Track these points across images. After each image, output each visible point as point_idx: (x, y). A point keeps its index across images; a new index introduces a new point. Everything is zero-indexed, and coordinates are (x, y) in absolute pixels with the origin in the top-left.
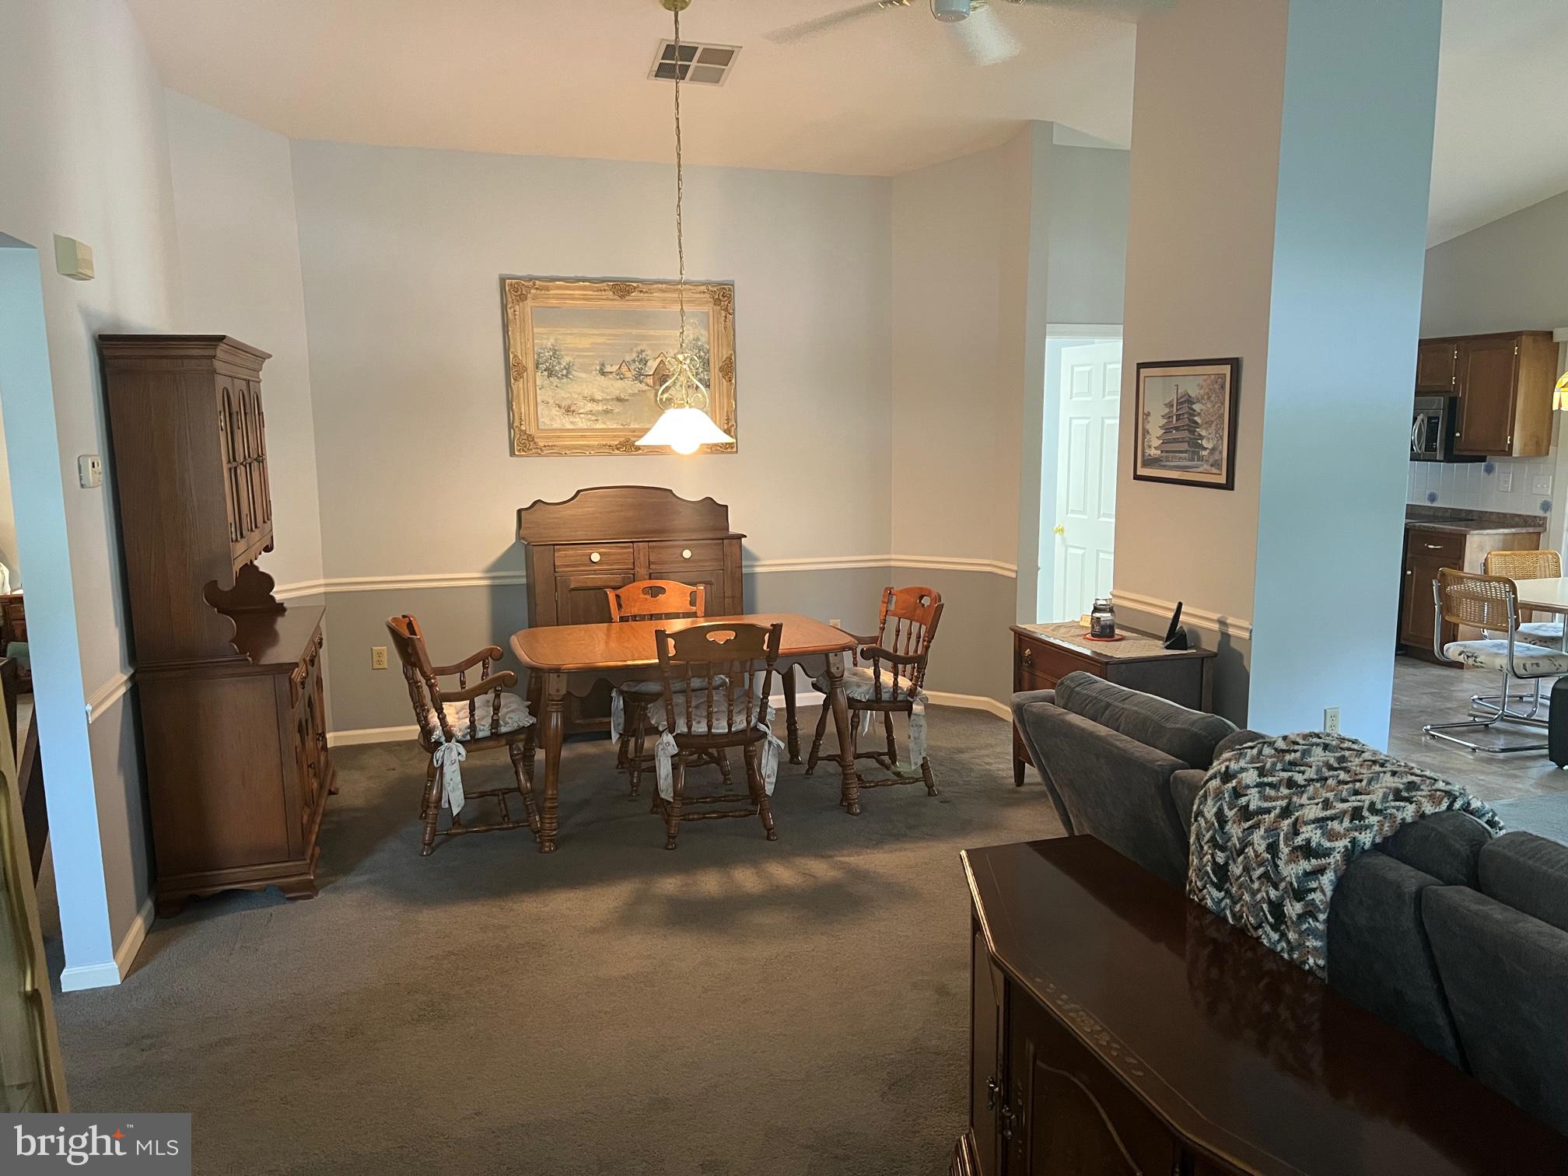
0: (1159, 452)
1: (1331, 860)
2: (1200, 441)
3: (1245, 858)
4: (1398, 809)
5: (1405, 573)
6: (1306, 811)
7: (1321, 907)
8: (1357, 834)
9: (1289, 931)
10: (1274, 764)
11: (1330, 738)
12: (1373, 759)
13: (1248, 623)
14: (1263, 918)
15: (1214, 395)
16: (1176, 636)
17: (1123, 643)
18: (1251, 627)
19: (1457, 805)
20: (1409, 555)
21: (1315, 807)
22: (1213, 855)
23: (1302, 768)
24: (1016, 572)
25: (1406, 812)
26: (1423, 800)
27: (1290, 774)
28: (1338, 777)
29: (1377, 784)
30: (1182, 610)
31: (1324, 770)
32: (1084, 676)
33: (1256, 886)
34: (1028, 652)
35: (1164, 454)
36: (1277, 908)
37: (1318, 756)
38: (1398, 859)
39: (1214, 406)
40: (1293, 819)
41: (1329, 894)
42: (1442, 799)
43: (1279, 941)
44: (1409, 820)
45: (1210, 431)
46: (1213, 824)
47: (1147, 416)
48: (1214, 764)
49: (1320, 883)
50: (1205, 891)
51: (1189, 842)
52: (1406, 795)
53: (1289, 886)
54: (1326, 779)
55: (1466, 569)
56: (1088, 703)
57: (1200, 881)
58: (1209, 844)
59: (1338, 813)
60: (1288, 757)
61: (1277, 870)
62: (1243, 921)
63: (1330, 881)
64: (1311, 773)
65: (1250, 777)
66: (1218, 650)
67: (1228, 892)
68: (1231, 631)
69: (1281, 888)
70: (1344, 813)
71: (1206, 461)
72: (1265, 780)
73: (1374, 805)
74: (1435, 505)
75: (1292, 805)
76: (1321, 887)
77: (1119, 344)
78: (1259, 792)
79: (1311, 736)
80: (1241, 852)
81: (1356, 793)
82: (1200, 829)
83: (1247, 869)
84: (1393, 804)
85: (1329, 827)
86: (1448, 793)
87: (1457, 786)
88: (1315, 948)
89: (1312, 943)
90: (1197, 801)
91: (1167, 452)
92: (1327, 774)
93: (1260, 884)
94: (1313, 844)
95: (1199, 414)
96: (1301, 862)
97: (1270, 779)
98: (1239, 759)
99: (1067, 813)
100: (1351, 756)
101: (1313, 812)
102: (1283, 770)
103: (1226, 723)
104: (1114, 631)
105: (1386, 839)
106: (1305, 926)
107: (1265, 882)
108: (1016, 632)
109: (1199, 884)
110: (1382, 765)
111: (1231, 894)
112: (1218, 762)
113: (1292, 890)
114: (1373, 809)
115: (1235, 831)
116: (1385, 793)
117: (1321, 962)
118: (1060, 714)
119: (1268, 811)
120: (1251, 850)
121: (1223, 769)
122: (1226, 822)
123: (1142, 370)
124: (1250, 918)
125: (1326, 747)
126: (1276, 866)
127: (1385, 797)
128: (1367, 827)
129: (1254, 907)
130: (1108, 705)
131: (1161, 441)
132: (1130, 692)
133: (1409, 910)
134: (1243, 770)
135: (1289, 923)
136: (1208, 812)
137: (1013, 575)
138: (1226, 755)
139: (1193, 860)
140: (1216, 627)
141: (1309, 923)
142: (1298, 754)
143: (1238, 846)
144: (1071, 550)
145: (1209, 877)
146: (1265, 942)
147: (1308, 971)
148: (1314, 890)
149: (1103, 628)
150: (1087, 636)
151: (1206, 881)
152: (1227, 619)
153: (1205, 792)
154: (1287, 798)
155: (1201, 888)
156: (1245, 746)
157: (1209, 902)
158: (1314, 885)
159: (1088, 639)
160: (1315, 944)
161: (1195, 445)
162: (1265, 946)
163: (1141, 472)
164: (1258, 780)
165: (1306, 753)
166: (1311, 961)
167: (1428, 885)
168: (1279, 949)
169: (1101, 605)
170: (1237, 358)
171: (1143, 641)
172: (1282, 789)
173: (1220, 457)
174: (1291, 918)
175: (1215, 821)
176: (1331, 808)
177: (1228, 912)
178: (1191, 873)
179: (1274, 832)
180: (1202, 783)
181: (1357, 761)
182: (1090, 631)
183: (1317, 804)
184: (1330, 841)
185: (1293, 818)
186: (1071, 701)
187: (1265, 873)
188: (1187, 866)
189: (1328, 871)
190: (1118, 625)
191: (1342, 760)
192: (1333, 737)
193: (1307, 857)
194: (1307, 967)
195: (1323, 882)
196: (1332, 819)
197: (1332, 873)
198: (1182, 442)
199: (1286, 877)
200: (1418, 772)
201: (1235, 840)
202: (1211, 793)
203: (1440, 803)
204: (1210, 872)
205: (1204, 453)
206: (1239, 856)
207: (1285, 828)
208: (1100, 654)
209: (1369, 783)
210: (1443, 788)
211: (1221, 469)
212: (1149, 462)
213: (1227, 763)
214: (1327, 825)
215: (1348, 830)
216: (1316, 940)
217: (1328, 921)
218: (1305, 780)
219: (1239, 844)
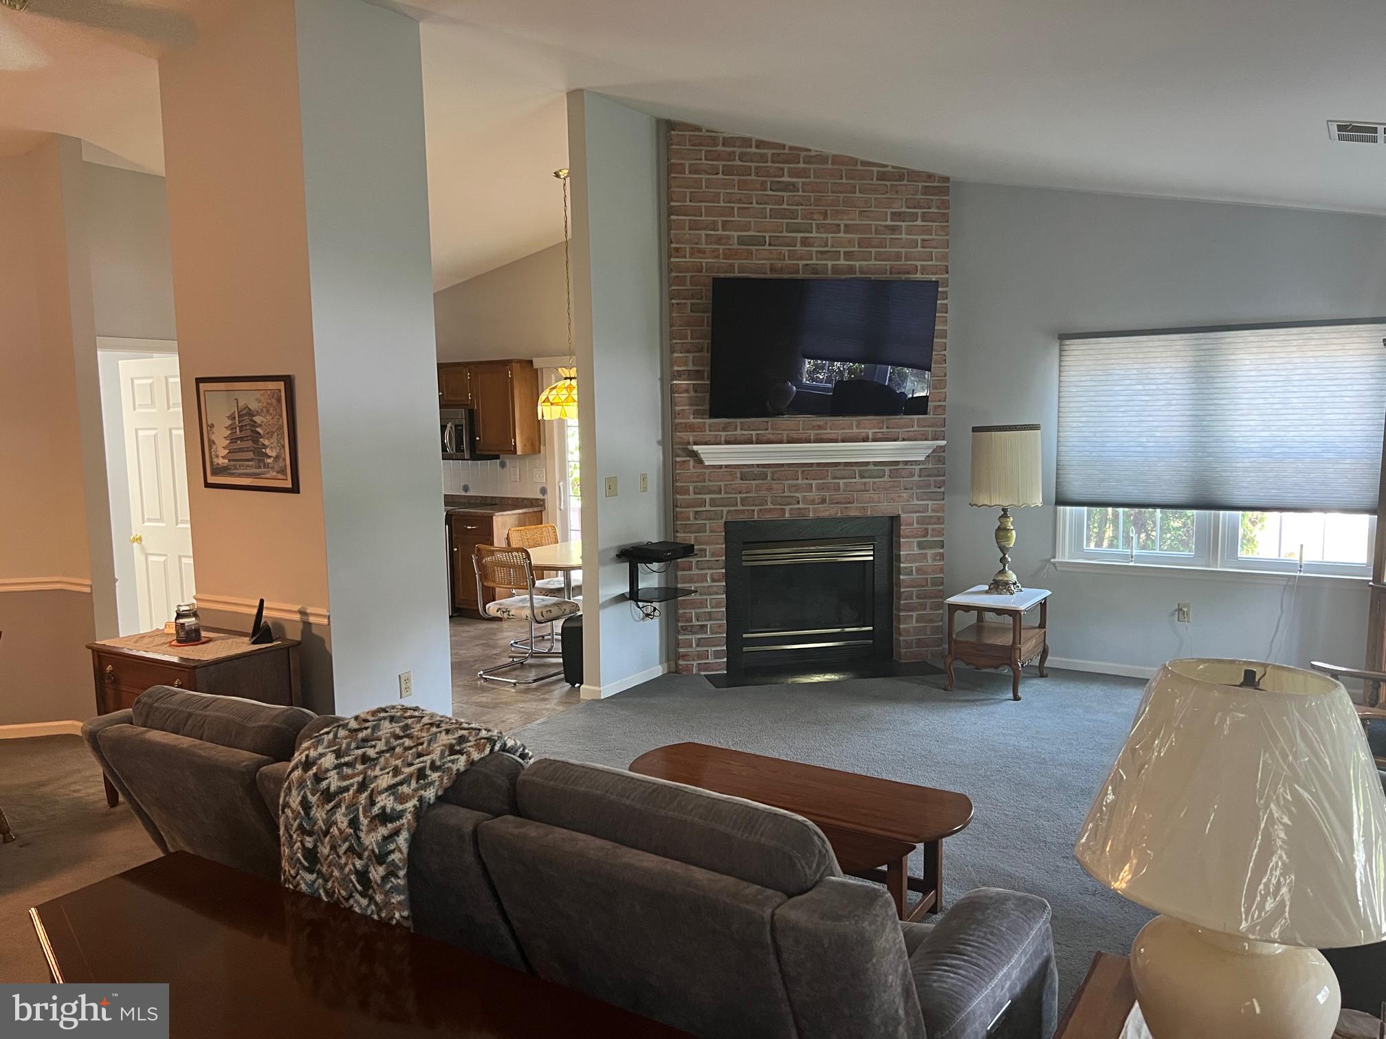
0: (226, 461)
1: (404, 821)
2: (263, 450)
3: (331, 837)
4: (453, 762)
5: (453, 549)
6: (379, 781)
7: (400, 865)
8: (422, 792)
9: (376, 894)
10: (349, 745)
11: (395, 710)
12: (431, 721)
13: (326, 611)
14: (353, 889)
15: (272, 409)
16: (261, 631)
17: (211, 644)
18: (328, 614)
19: (497, 748)
20: (454, 535)
21: (386, 776)
22: (302, 842)
23: (373, 743)
24: (91, 586)
25: (459, 764)
26: (471, 749)
27: (363, 750)
28: (404, 744)
29: (435, 743)
30: (265, 605)
31: (392, 740)
32: (163, 690)
33: (343, 861)
34: (109, 668)
35: (232, 463)
36: (363, 876)
37: (386, 728)
38: (457, 804)
39: (273, 418)
40: (369, 792)
41: (405, 850)
42: (486, 745)
43: (368, 905)
44: (462, 769)
45: (272, 441)
46: (299, 813)
47: (211, 427)
48: (296, 755)
49: (397, 844)
50: (299, 877)
51: (279, 835)
52: (458, 748)
53: (371, 854)
54: (394, 749)
55: (496, 544)
56: (169, 717)
57: (293, 868)
58: (298, 832)
59: (406, 777)
60: (361, 735)
61: (360, 842)
62: (336, 895)
63: (405, 840)
64: (381, 746)
65: (329, 761)
66: (302, 638)
67: (320, 873)
68: (312, 619)
69: (365, 857)
70: (411, 776)
71: (272, 468)
72: (342, 760)
73: (434, 763)
74: (468, 494)
75: (367, 779)
76: (399, 847)
77: (174, 359)
78: (338, 773)
79: (379, 712)
80: (326, 833)
81: (420, 755)
82: (288, 819)
83: (334, 848)
84: (449, 758)
85: (400, 792)
86: (489, 739)
87: (496, 731)
88: (399, 903)
89: (396, 898)
90: (282, 794)
91: (234, 460)
92: (395, 743)
93: (346, 858)
94: (388, 810)
95: (260, 426)
96: (379, 829)
97: (347, 759)
98: (317, 745)
99: (158, 830)
100: (412, 723)
101: (385, 781)
102: (358, 748)
103: (304, 713)
104: (200, 634)
105: (446, 790)
106: (388, 886)
107: (351, 856)
108: (93, 650)
109: (292, 872)
110: (438, 726)
111: (322, 873)
112: (299, 753)
113: (375, 856)
114: (434, 767)
115: (319, 814)
116: (442, 751)
117: (405, 913)
118: (137, 735)
119: (347, 789)
120: (335, 829)
121: (304, 758)
122: (311, 808)
123: (201, 385)
124: (342, 892)
125: (392, 719)
126: (359, 838)
127: (442, 756)
128: (432, 783)
129: (343, 879)
130: (190, 715)
131: (228, 451)
132: (212, 698)
133: (469, 848)
134: (322, 755)
135: (375, 887)
136: (294, 802)
137: (88, 590)
138: (305, 745)
139: (284, 851)
140: (297, 617)
141: (392, 882)
142: (369, 731)
143: (324, 828)
144: (151, 558)
145: (301, 863)
146: (357, 909)
147: (396, 924)
148: (392, 851)
149: (188, 633)
150: (173, 643)
151: (298, 868)
152: (307, 609)
153: (289, 783)
154: (362, 774)
155: (294, 875)
156: (322, 732)
157: (303, 887)
158: (392, 847)
159: (174, 646)
160: (399, 899)
161: (260, 455)
162: (358, 913)
163: (211, 480)
164: (336, 762)
165: (376, 728)
166: (397, 915)
167: (481, 822)
168: (369, 912)
169: (183, 611)
170: (289, 376)
171: (231, 640)
172: (357, 766)
173: (284, 464)
174: (376, 882)
175: (301, 809)
176: (400, 774)
177: (321, 891)
178: (285, 864)
179: (354, 807)
180: (286, 776)
181: (418, 726)
182: (175, 638)
183: (388, 773)
184: (401, 804)
185: (369, 790)
186: (150, 718)
187: (350, 846)
188: (279, 857)
189: (402, 832)
190: (204, 627)
191: (407, 727)
192: (397, 709)
193: (384, 823)
194: (394, 922)
195: (399, 842)
196: (401, 783)
197: (406, 833)
198: (248, 451)
199: (368, 846)
200: (465, 725)
201: (321, 823)
202: (295, 783)
203: (484, 750)
204: (301, 858)
205: (269, 461)
206: (325, 836)
207: (363, 802)
208: (188, 659)
209: (429, 744)
210: (485, 736)
211: (286, 475)
212: (217, 471)
213: (307, 752)
214: (398, 790)
215: (415, 790)
216: (399, 895)
217: (407, 875)
218: (377, 753)
219: (325, 825)
